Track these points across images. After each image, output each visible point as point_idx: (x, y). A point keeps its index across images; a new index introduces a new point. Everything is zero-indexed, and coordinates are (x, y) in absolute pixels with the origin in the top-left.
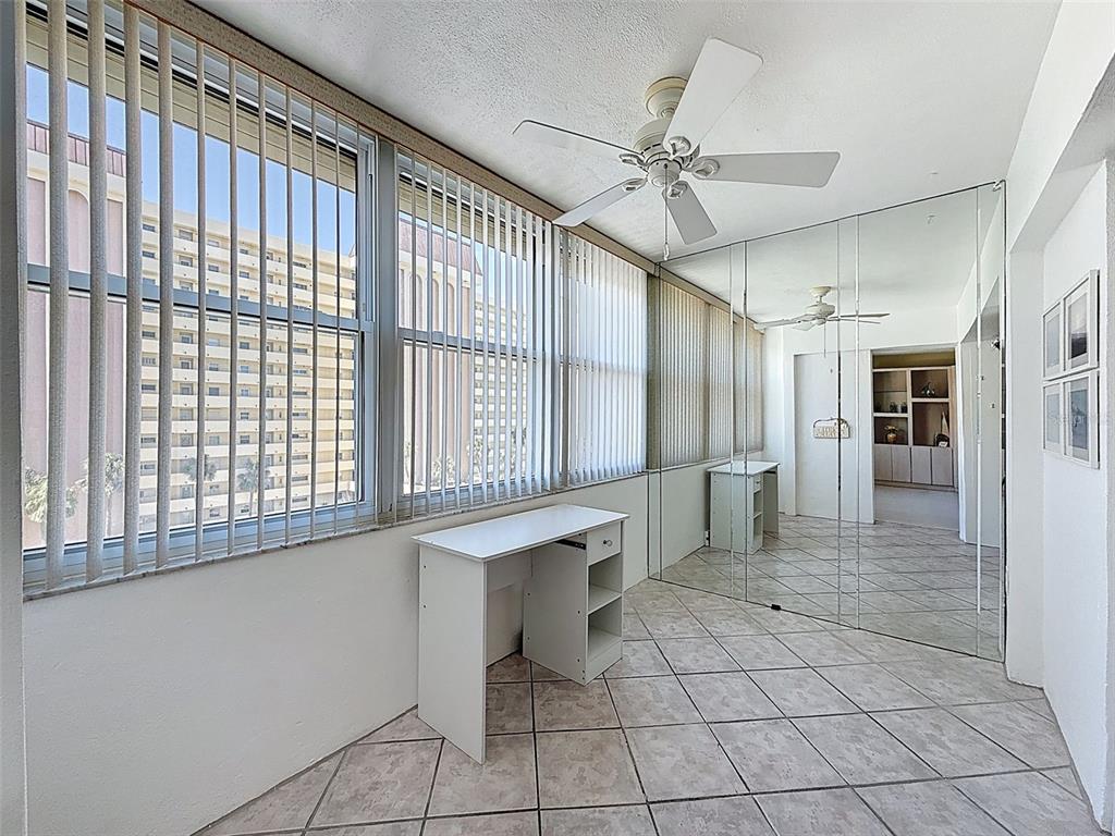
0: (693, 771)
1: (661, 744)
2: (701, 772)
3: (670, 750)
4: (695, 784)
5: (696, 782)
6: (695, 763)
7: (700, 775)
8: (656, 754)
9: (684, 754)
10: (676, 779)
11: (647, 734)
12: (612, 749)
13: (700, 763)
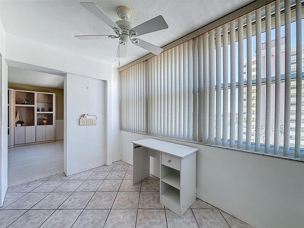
0: (115, 222)
1: (128, 217)
2: (114, 224)
3: (125, 219)
4: (111, 221)
5: (111, 222)
6: (118, 224)
7: (113, 224)
8: (125, 215)
9: (123, 222)
10: (114, 217)
11: (134, 215)
12: (130, 205)
13: (117, 226)
